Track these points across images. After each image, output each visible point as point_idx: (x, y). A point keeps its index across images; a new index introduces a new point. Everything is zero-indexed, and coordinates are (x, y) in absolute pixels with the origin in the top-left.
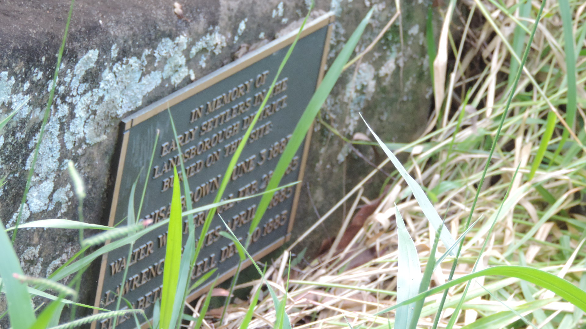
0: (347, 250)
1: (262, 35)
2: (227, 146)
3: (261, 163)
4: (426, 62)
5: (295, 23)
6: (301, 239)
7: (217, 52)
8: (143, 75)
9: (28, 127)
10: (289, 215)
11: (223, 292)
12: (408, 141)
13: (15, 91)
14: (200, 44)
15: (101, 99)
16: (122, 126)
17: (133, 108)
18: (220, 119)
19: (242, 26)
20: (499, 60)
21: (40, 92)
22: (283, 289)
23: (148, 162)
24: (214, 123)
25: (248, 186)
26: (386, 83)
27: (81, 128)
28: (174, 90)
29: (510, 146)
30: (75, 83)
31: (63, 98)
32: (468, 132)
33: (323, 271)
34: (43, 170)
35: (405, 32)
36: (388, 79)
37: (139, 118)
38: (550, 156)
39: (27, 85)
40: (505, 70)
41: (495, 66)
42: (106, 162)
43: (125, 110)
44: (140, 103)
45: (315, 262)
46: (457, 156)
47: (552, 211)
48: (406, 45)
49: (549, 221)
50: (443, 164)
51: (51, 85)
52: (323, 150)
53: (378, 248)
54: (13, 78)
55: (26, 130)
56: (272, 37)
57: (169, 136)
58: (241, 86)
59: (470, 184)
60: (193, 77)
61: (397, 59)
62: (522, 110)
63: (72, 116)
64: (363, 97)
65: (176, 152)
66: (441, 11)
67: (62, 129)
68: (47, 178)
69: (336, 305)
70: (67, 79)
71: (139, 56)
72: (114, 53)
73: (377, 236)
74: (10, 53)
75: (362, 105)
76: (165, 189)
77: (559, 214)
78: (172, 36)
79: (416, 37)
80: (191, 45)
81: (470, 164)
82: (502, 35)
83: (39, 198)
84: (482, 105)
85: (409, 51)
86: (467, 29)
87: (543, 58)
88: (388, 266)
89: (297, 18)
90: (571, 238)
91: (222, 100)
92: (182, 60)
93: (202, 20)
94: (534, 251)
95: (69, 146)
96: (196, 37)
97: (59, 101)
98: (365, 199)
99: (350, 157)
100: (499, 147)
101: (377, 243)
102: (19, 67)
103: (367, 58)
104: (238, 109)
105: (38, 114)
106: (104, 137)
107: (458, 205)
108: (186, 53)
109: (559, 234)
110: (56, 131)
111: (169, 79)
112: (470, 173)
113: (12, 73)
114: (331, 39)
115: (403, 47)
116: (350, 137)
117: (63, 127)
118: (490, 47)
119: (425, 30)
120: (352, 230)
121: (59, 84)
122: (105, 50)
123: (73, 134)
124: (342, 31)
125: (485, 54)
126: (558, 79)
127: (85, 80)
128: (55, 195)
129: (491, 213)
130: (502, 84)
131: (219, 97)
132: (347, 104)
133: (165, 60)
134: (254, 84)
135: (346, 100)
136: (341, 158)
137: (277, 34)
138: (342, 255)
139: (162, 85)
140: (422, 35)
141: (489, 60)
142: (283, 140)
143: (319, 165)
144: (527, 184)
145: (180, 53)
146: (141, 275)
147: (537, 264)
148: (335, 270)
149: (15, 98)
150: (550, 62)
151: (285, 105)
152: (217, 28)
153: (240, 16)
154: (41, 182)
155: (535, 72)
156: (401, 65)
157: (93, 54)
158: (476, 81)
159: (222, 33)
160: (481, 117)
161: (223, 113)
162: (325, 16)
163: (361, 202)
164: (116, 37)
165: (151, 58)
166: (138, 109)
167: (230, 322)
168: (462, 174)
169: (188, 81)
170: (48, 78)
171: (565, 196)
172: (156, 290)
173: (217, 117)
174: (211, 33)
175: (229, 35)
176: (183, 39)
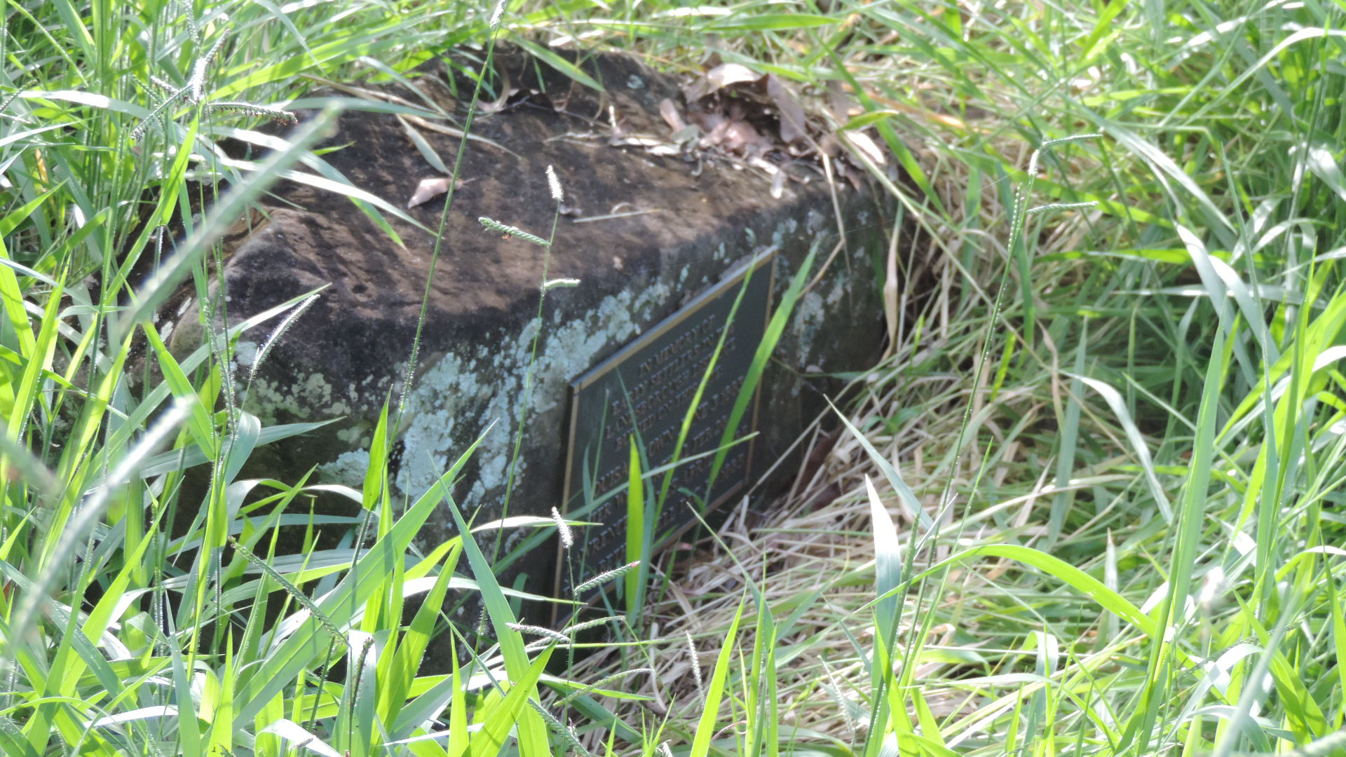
0: (809, 488)
1: (705, 279)
2: (678, 397)
3: (713, 409)
4: (874, 284)
5: (737, 262)
6: (760, 482)
7: (661, 302)
8: (588, 336)
9: (477, 404)
10: (745, 458)
11: (686, 546)
12: (864, 368)
13: (462, 370)
14: (644, 297)
15: (548, 367)
16: (570, 390)
17: (580, 371)
18: (669, 371)
19: (684, 273)
20: (950, 275)
21: (487, 369)
22: (746, 539)
23: (599, 423)
24: (662, 375)
25: (701, 434)
26: (834, 311)
27: (530, 399)
28: (620, 347)
29: (967, 364)
30: (521, 354)
31: (510, 371)
32: (923, 355)
33: (785, 513)
34: (496, 444)
35: (851, 256)
36: (836, 306)
37: (587, 381)
38: (1012, 372)
39: (473, 364)
40: (958, 285)
41: (946, 282)
42: (557, 428)
43: (572, 374)
44: (586, 365)
45: (776, 503)
46: (914, 379)
47: (1018, 429)
48: (853, 269)
49: (1016, 439)
50: (901, 389)
51: (497, 360)
52: (775, 387)
53: (841, 485)
54: (459, 359)
55: (474, 409)
56: (715, 280)
57: (618, 395)
58: (687, 334)
59: (931, 410)
60: (638, 331)
61: (844, 285)
62: (979, 326)
63: (520, 387)
64: (813, 327)
65: (627, 409)
66: (886, 231)
67: (511, 403)
68: (499, 453)
69: (802, 551)
70: (512, 352)
71: (582, 317)
72: (557, 318)
73: (838, 472)
74: (454, 333)
75: (812, 336)
76: (619, 448)
77: (1025, 431)
78: (614, 293)
79: (862, 260)
80: (633, 300)
81: (927, 387)
82: (949, 252)
83: (493, 473)
84: (936, 324)
85: (856, 274)
86: (914, 246)
87: (994, 268)
88: (853, 504)
89: (739, 257)
90: (1039, 456)
91: (670, 352)
92: (625, 316)
93: (644, 272)
94: (1002, 474)
95: (519, 418)
96: (638, 291)
97: (506, 375)
98: (825, 434)
99: (804, 390)
100: (955, 366)
101: (839, 479)
102: (464, 347)
103: (813, 289)
104: (686, 358)
105: (486, 390)
106: (554, 404)
107: (919, 432)
108: (630, 308)
109: (1026, 453)
110: (505, 405)
111: (614, 337)
112: (929, 396)
113: (457, 354)
114: (775, 273)
115: (849, 271)
116: (802, 370)
117: (512, 399)
118: (940, 263)
119: (870, 251)
120: (813, 468)
121: (505, 357)
122: (548, 316)
123: (522, 405)
124: (786, 263)
125: (935, 270)
126: (1013, 288)
127: (530, 349)
128: (509, 469)
129: (955, 438)
130: (955, 298)
131: (666, 349)
132: (797, 337)
133: (609, 318)
134: (701, 331)
135: (795, 333)
136: (795, 392)
137: (721, 276)
138: (804, 495)
139: (608, 344)
140: (868, 257)
141: (940, 275)
142: (734, 383)
143: (773, 402)
144: (989, 406)
145: (624, 309)
146: (600, 538)
147: (1007, 487)
148: (798, 511)
149: (462, 377)
150: (1003, 271)
151: (733, 348)
152: (659, 278)
153: (681, 261)
154: (493, 457)
155: (987, 284)
156: (849, 289)
157: (536, 323)
158: (927, 298)
159: (665, 282)
160: (936, 338)
161: (671, 364)
162: (768, 251)
163: (820, 436)
164: (558, 302)
165: (595, 319)
166: (586, 372)
167: (695, 577)
168: (921, 398)
169: (633, 337)
170: (492, 353)
171: (1029, 414)
172: (616, 551)
173: (665, 369)
174: (654, 284)
175: (672, 284)
176: (626, 295)
